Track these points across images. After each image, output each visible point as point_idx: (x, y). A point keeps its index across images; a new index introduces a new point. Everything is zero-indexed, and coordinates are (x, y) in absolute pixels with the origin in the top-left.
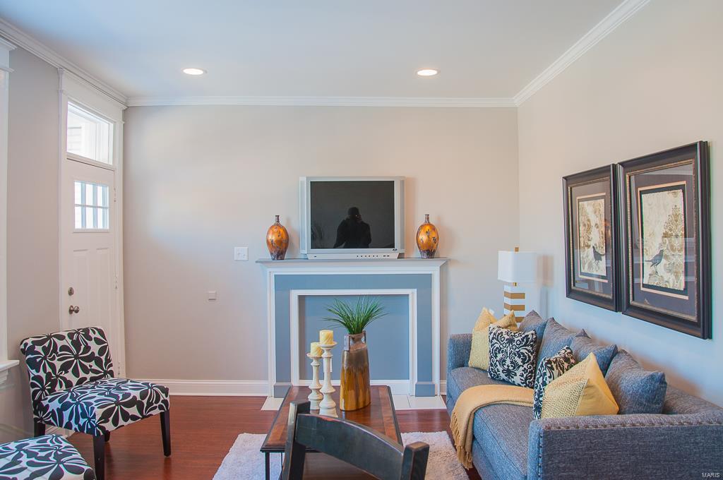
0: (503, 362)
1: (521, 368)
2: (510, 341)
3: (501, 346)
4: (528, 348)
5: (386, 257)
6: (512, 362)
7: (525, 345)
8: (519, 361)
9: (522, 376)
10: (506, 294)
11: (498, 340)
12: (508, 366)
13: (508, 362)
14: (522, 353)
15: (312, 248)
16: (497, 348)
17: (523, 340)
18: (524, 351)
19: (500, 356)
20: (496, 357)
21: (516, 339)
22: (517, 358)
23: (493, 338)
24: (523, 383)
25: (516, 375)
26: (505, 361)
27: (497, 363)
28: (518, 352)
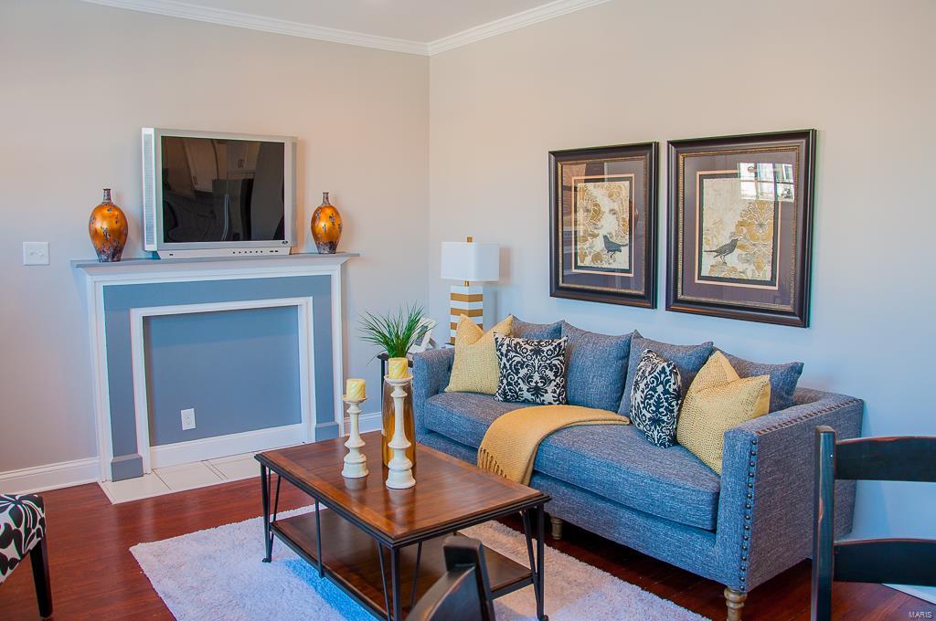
0: (528, 378)
1: (554, 383)
2: (537, 352)
3: (525, 360)
4: (561, 358)
5: (274, 253)
6: (541, 378)
7: (557, 356)
8: (551, 375)
9: (555, 392)
10: (454, 297)
11: (517, 352)
12: (537, 383)
13: (536, 377)
14: (555, 365)
15: (165, 241)
16: (518, 362)
17: (555, 349)
18: (557, 362)
19: (523, 372)
20: (517, 373)
21: (545, 349)
22: (548, 372)
23: (508, 351)
24: (555, 401)
25: (546, 392)
26: (531, 377)
27: (520, 381)
28: (549, 364)
